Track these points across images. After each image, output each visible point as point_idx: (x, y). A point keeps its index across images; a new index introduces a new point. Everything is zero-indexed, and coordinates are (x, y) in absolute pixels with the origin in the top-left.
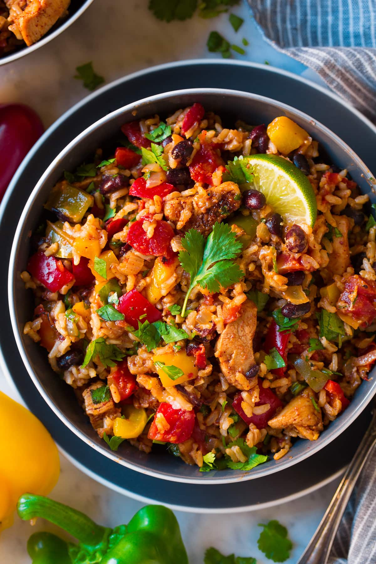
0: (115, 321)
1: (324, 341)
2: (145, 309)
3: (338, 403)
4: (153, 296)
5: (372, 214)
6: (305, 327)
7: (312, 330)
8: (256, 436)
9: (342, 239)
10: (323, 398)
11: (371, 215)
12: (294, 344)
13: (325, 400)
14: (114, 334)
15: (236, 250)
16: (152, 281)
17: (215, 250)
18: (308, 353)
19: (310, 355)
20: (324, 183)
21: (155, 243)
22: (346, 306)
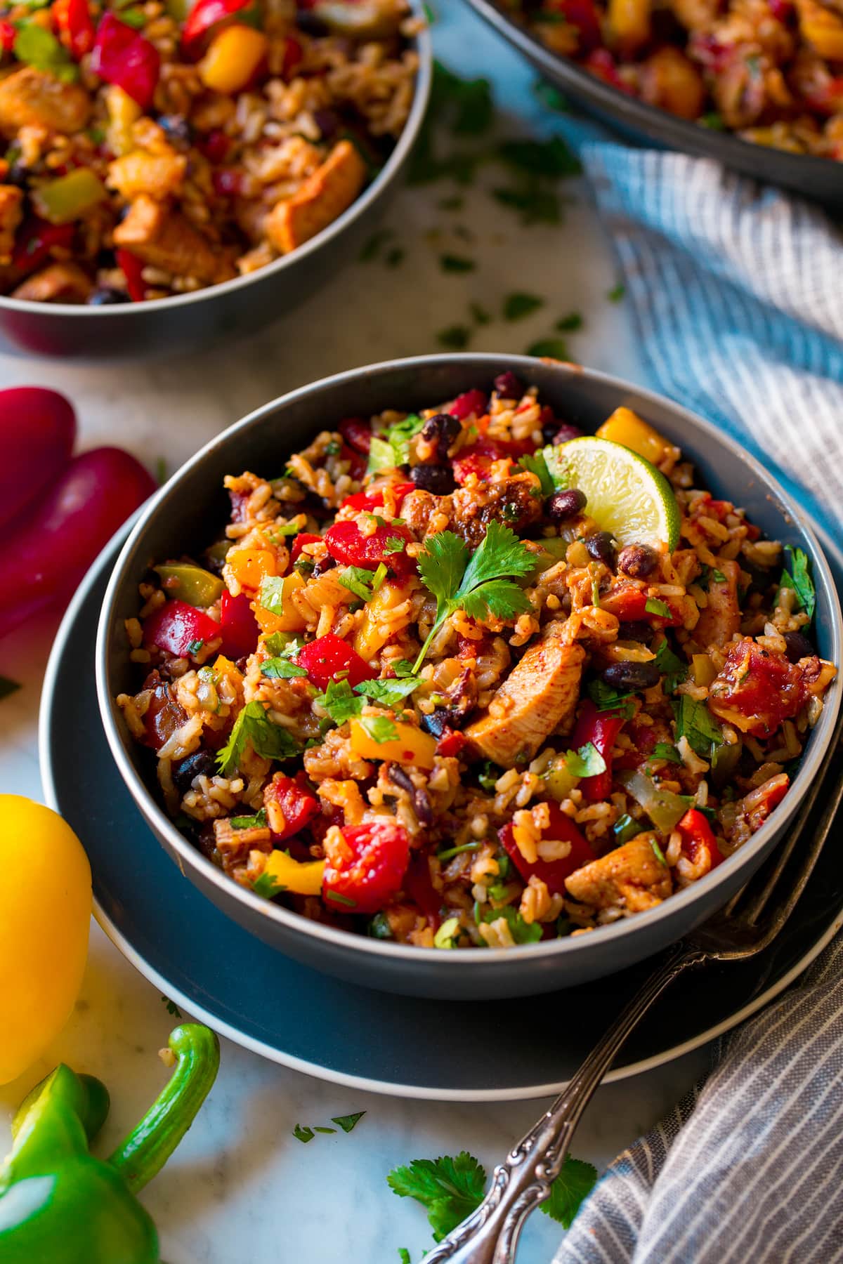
0: (289, 679)
1: (683, 745)
2: (347, 663)
3: (703, 854)
4: (365, 644)
5: (788, 571)
6: (649, 721)
7: (661, 728)
8: (540, 897)
9: (725, 587)
10: (675, 846)
11: (785, 571)
12: (627, 750)
13: (678, 850)
14: (285, 701)
15: (525, 567)
16: (365, 618)
17: (487, 563)
18: (650, 766)
19: (654, 768)
20: (697, 503)
21: (376, 543)
22: (727, 688)
